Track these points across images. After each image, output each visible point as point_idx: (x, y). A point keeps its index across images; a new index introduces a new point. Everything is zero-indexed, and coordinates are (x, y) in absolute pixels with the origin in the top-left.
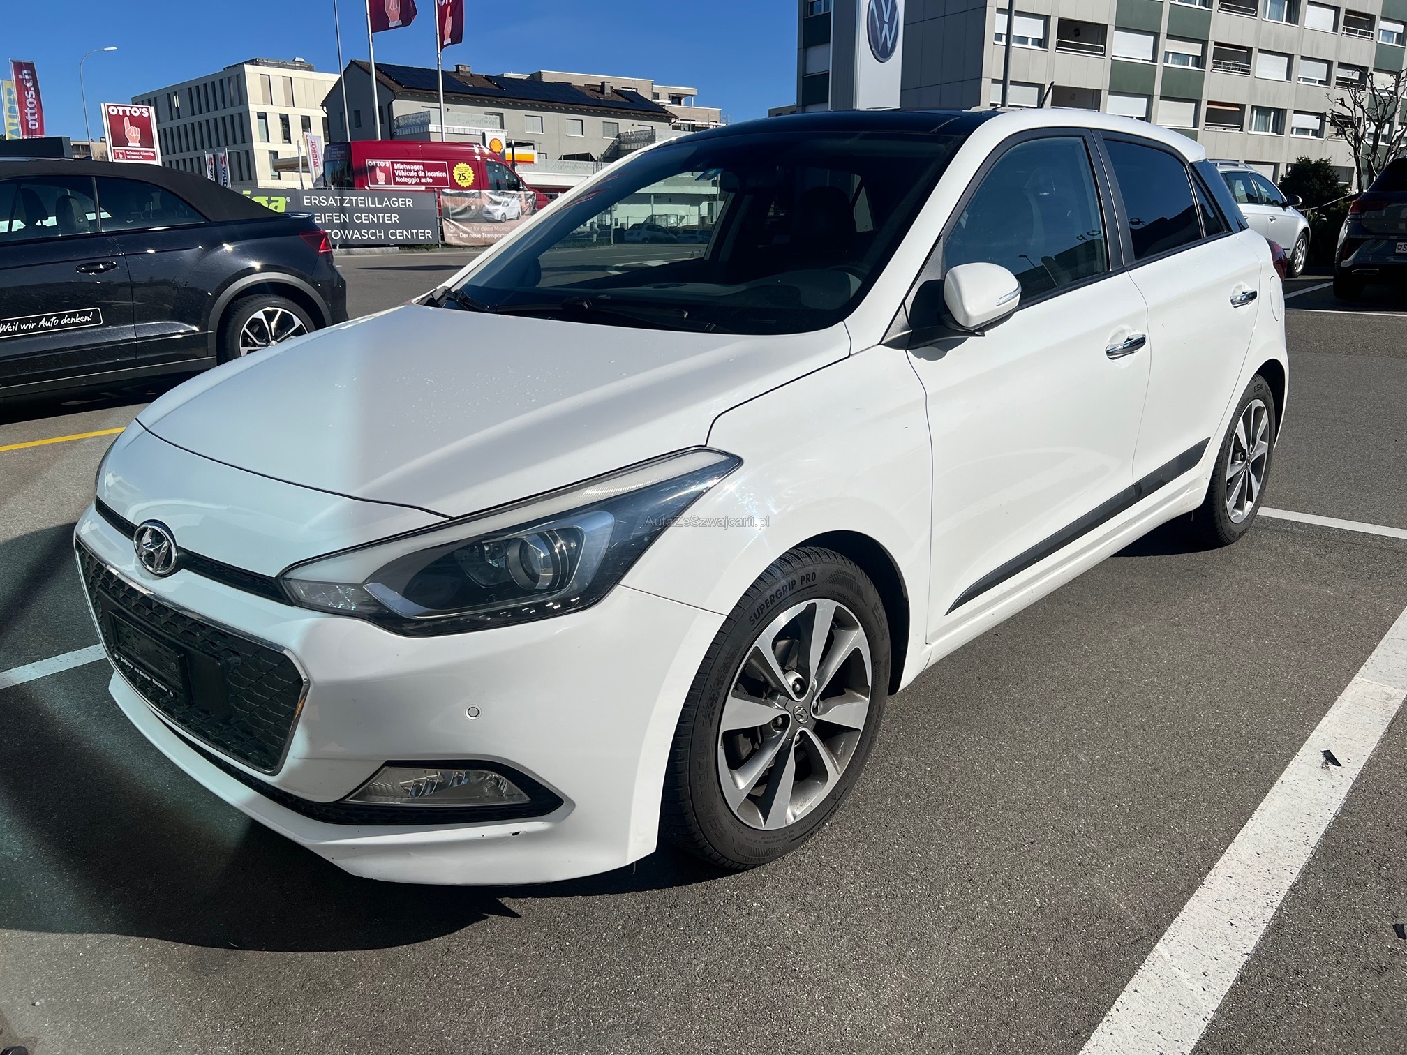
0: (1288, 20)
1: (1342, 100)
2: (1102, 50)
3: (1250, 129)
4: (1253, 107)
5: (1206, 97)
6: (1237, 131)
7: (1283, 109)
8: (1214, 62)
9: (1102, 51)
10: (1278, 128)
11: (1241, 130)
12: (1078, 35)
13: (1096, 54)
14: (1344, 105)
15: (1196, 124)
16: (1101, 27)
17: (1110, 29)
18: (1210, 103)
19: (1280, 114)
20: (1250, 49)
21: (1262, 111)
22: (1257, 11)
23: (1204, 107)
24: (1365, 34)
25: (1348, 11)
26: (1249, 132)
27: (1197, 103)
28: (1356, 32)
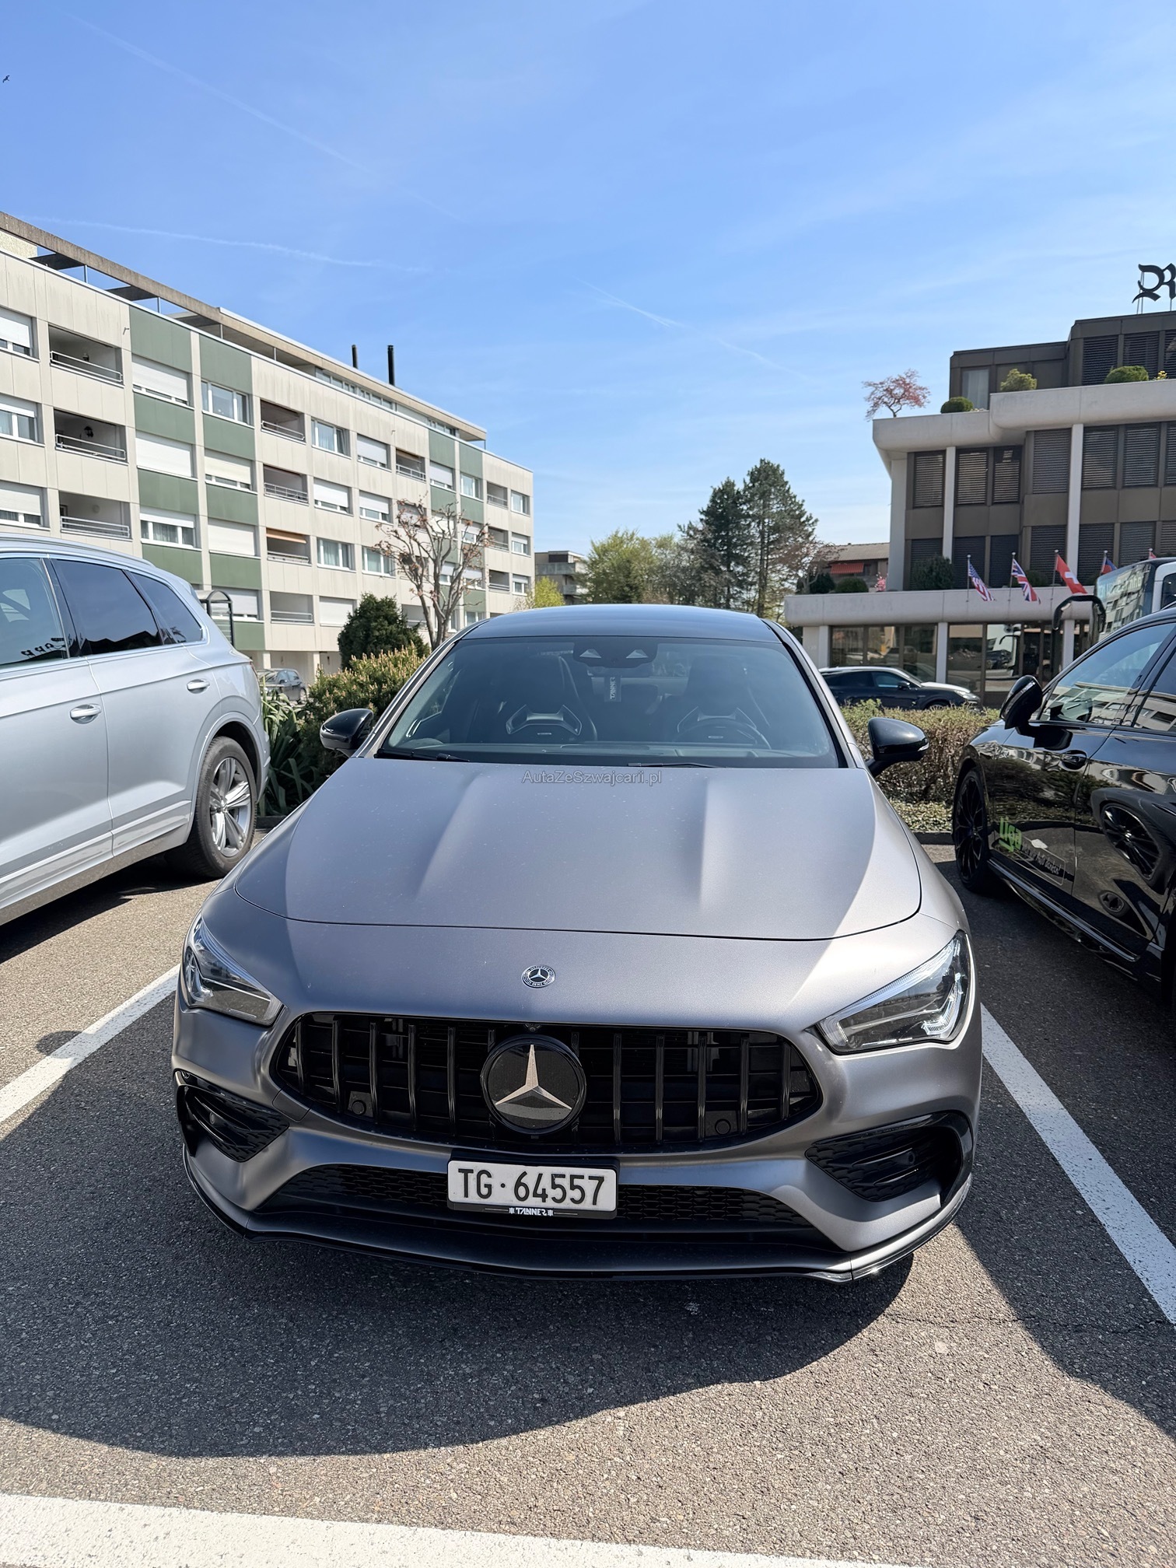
0: (341, 450)
1: (396, 532)
2: (124, 455)
3: (319, 562)
4: (318, 539)
5: (264, 522)
6: (305, 563)
7: (350, 544)
8: (266, 486)
9: (122, 456)
10: (348, 562)
11: (309, 562)
12: (91, 435)
13: (117, 459)
14: (398, 538)
15: (257, 553)
16: (118, 428)
17: (130, 433)
18: (269, 530)
19: (346, 547)
20: (303, 477)
21: (330, 545)
22: (304, 435)
23: (263, 536)
24: (418, 474)
25: (397, 450)
26: (319, 565)
27: (254, 528)
28: (409, 471)
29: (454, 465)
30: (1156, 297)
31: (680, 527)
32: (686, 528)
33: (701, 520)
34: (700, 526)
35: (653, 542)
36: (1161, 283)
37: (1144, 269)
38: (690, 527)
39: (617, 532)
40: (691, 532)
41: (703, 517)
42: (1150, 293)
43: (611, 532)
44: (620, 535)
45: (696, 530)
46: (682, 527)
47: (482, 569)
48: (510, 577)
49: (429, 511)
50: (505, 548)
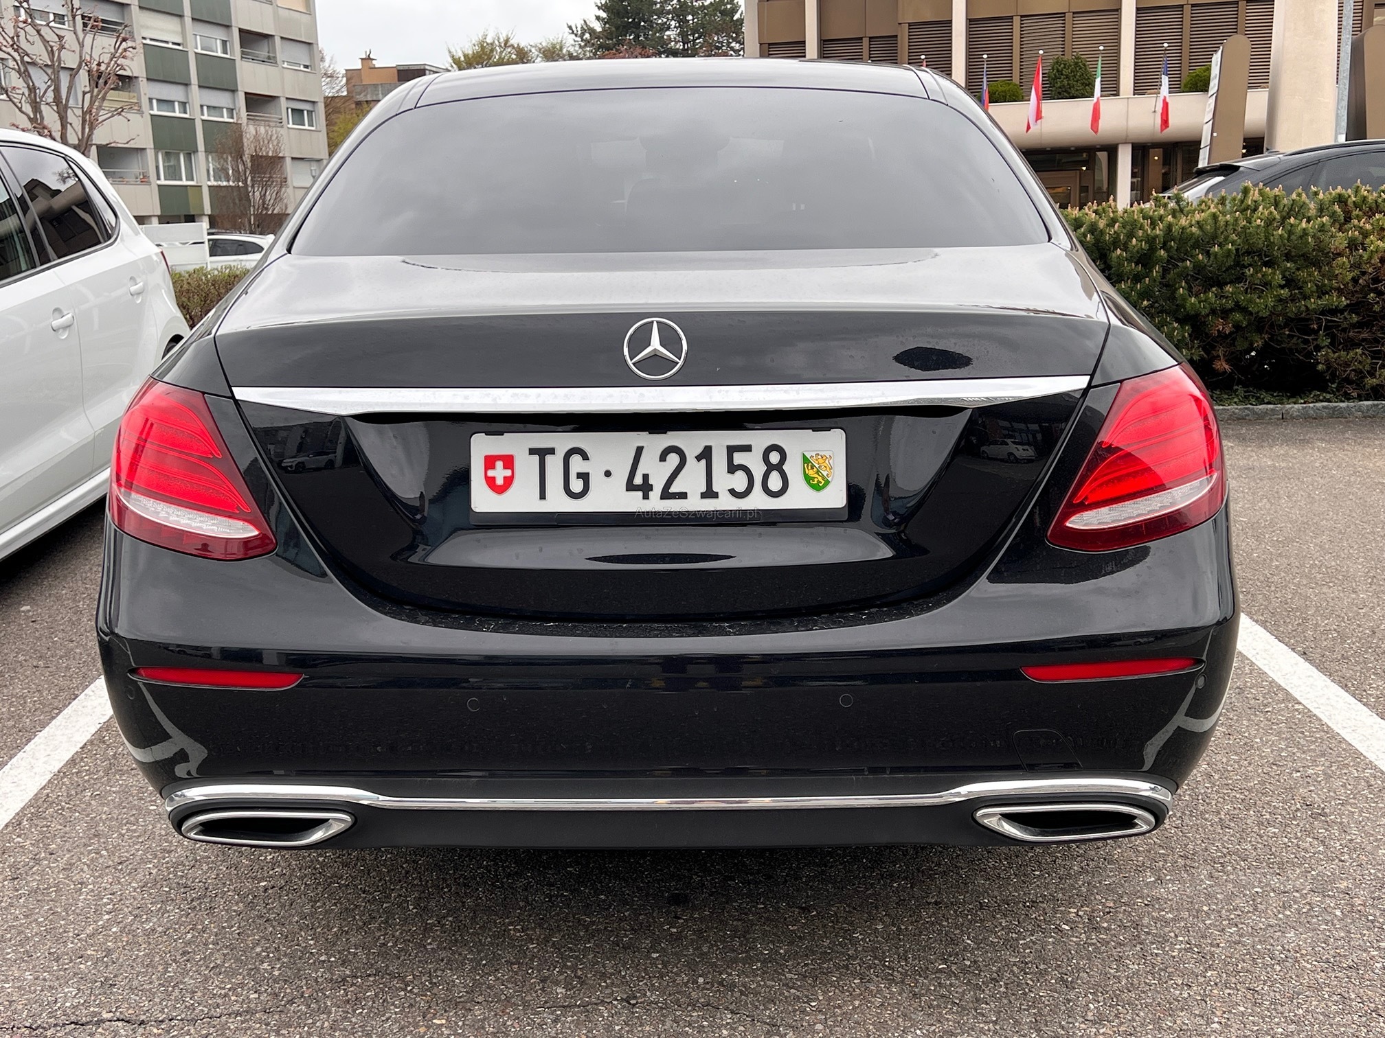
31: (570, 28)
32: (579, 29)
33: (598, 18)
34: (598, 27)
35: (533, 50)
38: (587, 29)
39: (485, 36)
40: (587, 36)
41: (604, 15)
43: (475, 39)
44: (489, 40)
45: (592, 31)
46: (574, 29)
47: (234, 91)
48: (284, 103)
49: (135, 9)
50: (271, 60)
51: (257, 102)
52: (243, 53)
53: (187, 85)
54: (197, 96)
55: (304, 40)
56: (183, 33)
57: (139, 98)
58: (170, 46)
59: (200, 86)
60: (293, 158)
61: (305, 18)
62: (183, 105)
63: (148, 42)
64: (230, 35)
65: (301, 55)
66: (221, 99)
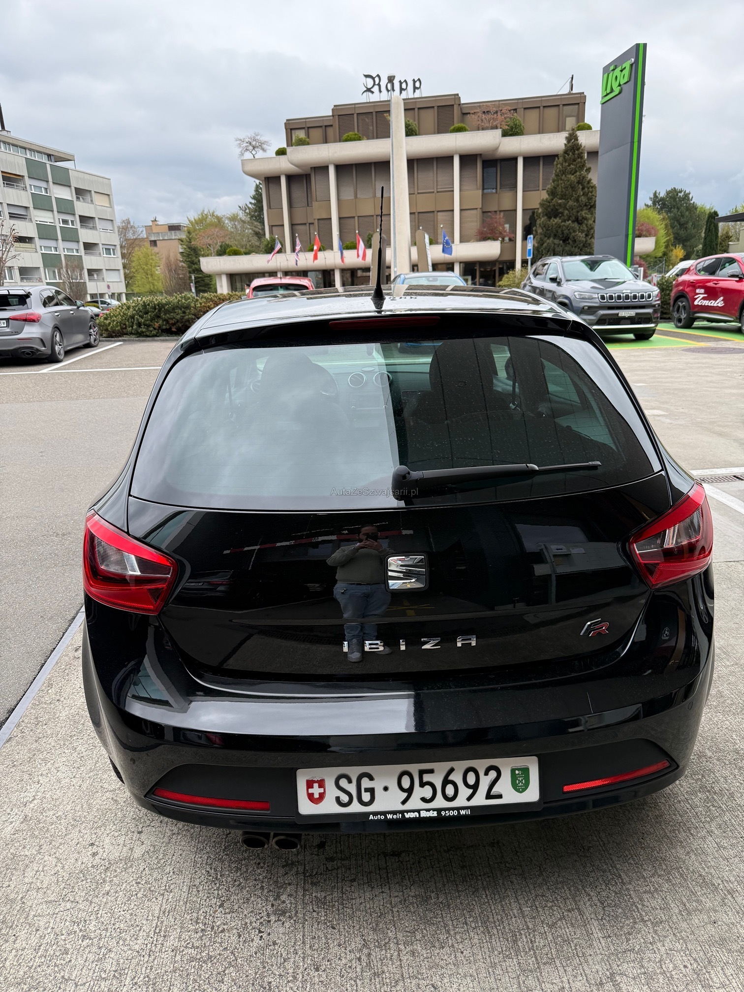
24: (20, 187)
25: (3, 172)
28: (13, 185)
29: (48, 179)
30: (373, 92)
31: (240, 207)
32: (244, 208)
33: (251, 203)
34: (251, 207)
36: (374, 84)
37: (367, 76)
38: (247, 208)
39: (204, 211)
40: (248, 211)
41: (253, 201)
42: (369, 90)
43: (199, 212)
44: (205, 213)
45: (249, 209)
47: (78, 242)
48: (101, 246)
49: (31, 209)
50: (94, 228)
51: (88, 247)
52: (81, 225)
53: (57, 240)
54: (61, 244)
55: (109, 218)
56: (54, 218)
57: (36, 246)
58: (48, 224)
59: (62, 240)
60: (106, 270)
61: (109, 209)
62: (56, 249)
63: (38, 222)
64: (75, 218)
65: (108, 225)
66: (73, 245)
